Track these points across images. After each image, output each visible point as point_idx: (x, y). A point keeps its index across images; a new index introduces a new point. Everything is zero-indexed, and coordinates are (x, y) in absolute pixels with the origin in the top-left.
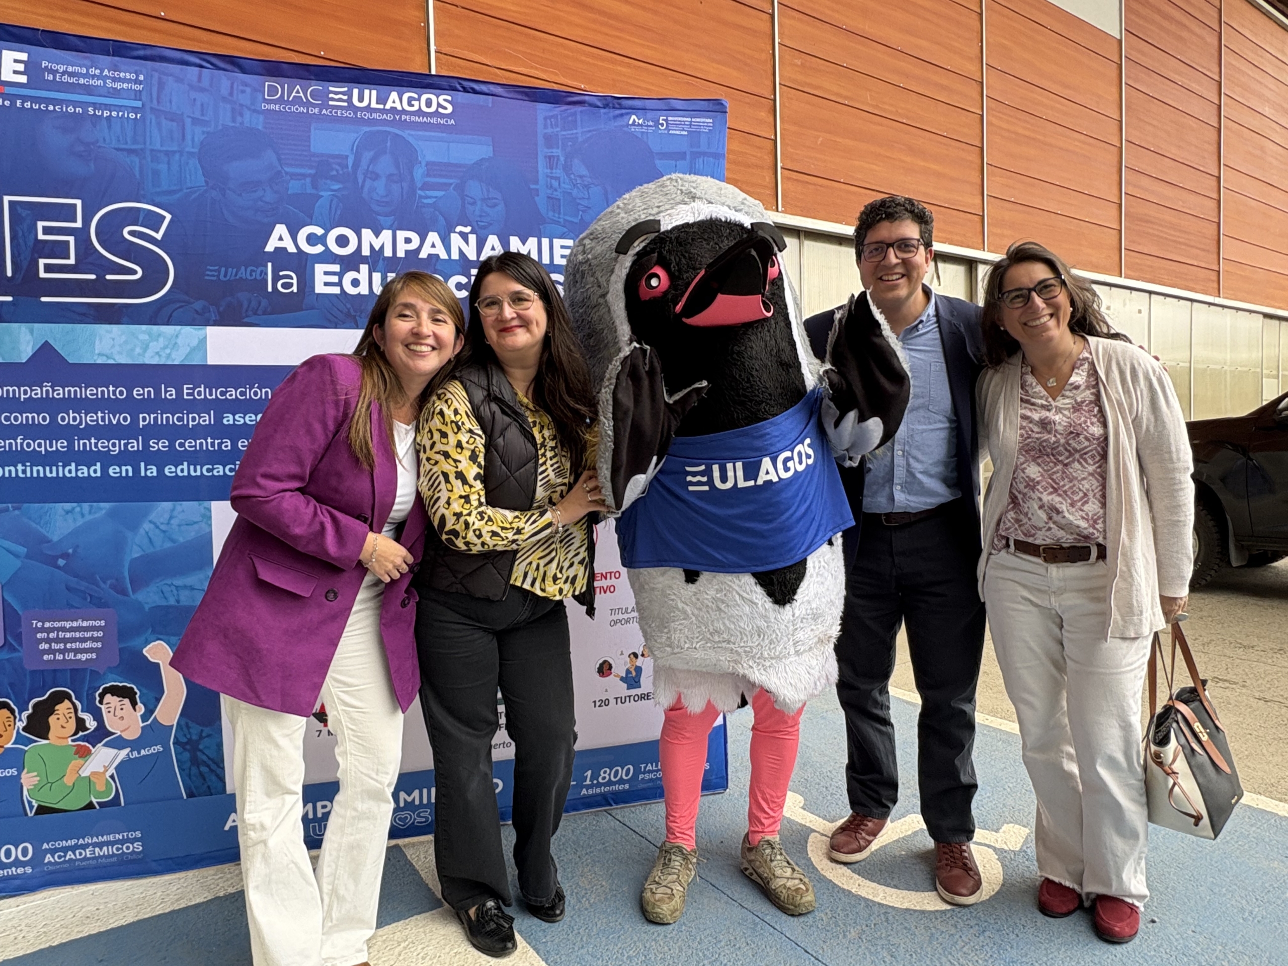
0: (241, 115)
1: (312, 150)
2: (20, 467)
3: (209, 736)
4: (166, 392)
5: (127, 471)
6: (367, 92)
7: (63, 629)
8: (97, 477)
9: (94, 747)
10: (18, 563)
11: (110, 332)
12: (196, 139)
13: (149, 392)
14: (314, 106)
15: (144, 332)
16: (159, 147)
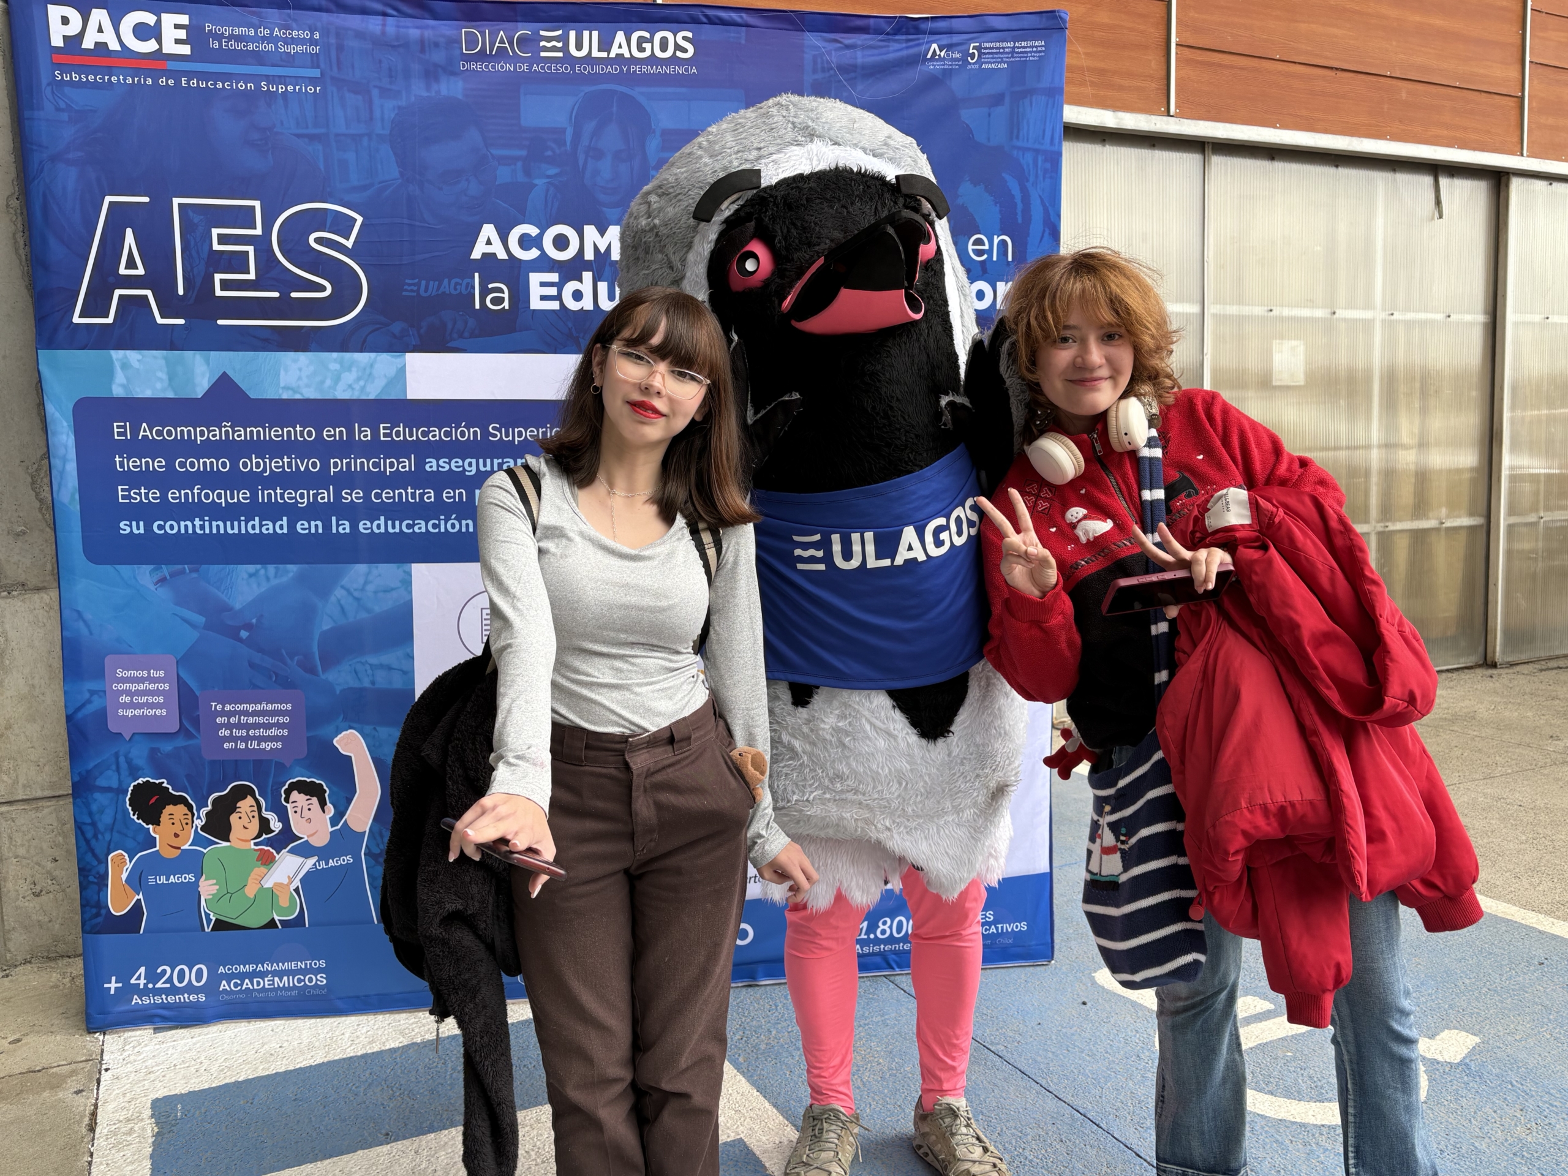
1: (523, 123)
2: (197, 522)
4: (360, 432)
5: (316, 526)
6: (586, 35)
7: (246, 713)
8: (283, 534)
10: (193, 635)
11: (295, 361)
13: (341, 433)
14: (523, 60)
15: (335, 361)
16: (344, 130)
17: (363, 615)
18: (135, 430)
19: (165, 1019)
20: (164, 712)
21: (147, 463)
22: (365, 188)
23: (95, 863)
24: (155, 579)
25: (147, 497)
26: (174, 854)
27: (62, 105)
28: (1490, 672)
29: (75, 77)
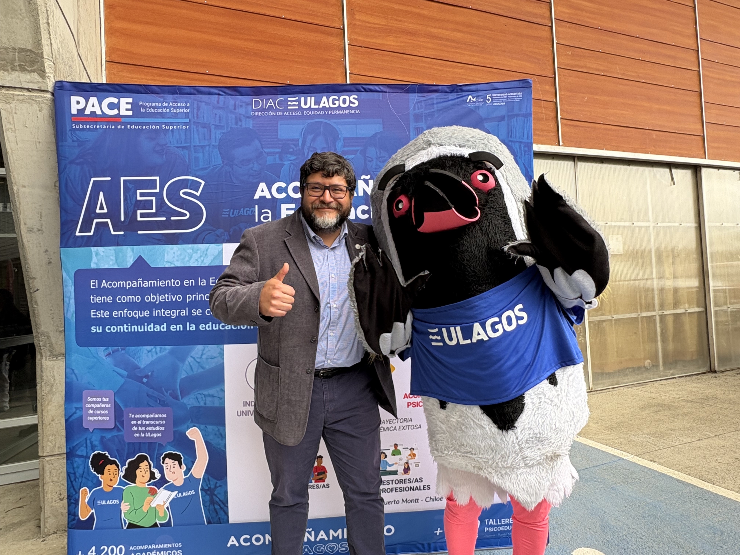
0: (240, 120)
1: (279, 137)
2: (125, 326)
3: (220, 486)
4: (201, 282)
5: (180, 327)
6: (309, 98)
7: (145, 419)
8: (164, 331)
9: (159, 489)
10: (122, 381)
11: (172, 249)
12: (217, 137)
13: (192, 282)
14: (280, 110)
15: (190, 248)
16: (198, 144)
17: (201, 370)
18: (100, 284)
20: (108, 418)
21: (104, 299)
22: (206, 169)
23: (74, 493)
24: (106, 353)
25: (103, 315)
26: (109, 489)
27: (75, 139)
28: (714, 375)
29: (81, 127)
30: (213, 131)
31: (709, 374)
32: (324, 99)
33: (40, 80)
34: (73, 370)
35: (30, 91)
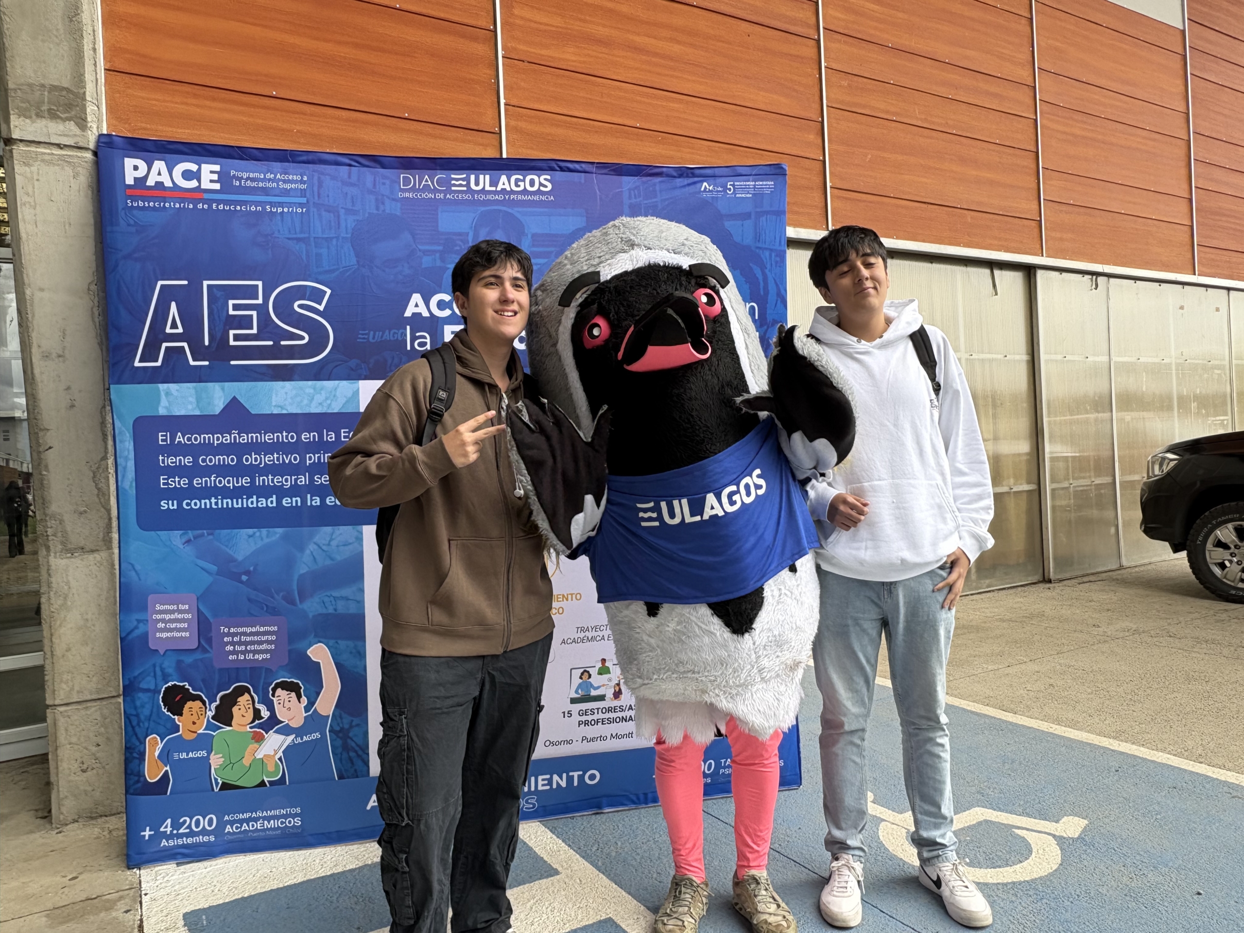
0: (383, 203)
1: (440, 230)
2: (213, 500)
3: (358, 725)
4: (327, 435)
5: (297, 501)
6: (481, 177)
7: (245, 634)
8: (273, 507)
10: (209, 579)
11: (283, 387)
12: (349, 226)
13: (314, 436)
15: (310, 387)
16: (320, 235)
17: (328, 562)
18: (173, 438)
19: (185, 856)
20: (188, 634)
21: (180, 460)
23: (138, 744)
24: (184, 540)
26: (192, 737)
27: (132, 222)
28: (1048, 585)
29: (141, 204)
30: (342, 217)
31: (1042, 585)
32: (504, 178)
33: (78, 131)
34: (133, 566)
35: (61, 148)
